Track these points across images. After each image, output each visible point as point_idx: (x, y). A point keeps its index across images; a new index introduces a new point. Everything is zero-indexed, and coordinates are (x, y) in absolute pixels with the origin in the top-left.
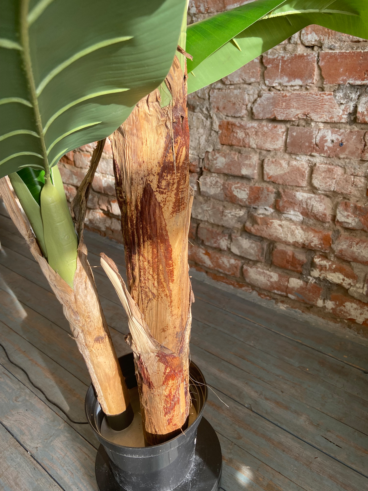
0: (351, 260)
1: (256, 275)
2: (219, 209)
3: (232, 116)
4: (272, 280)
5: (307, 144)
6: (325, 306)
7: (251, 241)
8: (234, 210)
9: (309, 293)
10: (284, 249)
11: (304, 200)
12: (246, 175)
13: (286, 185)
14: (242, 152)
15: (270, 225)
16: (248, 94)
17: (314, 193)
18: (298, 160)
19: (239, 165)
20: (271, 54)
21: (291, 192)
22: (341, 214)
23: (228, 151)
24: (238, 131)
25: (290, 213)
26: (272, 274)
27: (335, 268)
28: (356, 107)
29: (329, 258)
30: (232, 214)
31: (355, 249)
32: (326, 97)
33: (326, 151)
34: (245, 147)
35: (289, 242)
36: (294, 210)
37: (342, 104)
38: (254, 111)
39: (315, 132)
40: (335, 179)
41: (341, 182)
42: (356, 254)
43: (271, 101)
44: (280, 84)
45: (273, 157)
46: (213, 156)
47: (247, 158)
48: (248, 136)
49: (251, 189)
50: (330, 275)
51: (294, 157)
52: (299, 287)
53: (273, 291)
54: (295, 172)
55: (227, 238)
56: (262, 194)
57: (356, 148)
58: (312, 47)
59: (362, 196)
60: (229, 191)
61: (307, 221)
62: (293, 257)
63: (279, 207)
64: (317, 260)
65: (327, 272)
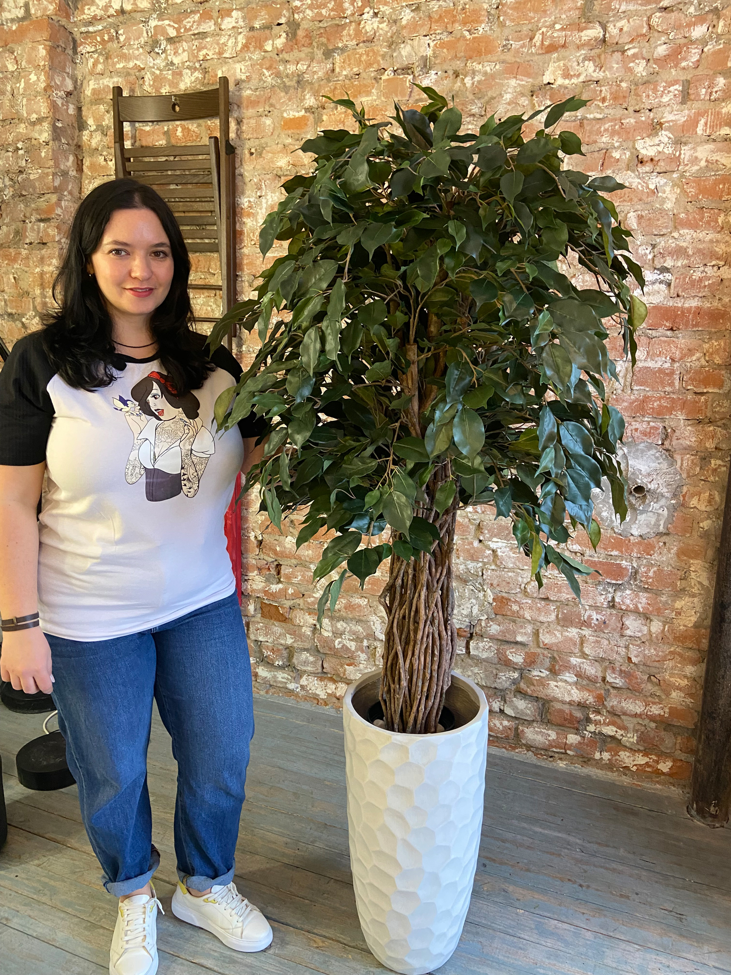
0: (622, 714)
1: (533, 735)
2: (492, 672)
3: (506, 592)
4: (550, 738)
5: (577, 620)
6: (602, 758)
7: (527, 702)
8: (508, 673)
9: (587, 747)
10: (562, 708)
11: (577, 665)
12: (521, 642)
13: (560, 651)
14: (516, 622)
15: (547, 686)
16: (522, 578)
17: (585, 658)
18: (570, 632)
19: (514, 633)
21: (565, 657)
22: (610, 675)
23: (502, 621)
24: (513, 605)
25: (565, 675)
26: (550, 732)
27: (609, 722)
28: (613, 598)
29: (602, 713)
30: (507, 676)
31: (623, 704)
32: (590, 589)
33: (593, 627)
34: (519, 618)
35: (566, 701)
36: (569, 673)
37: (602, 594)
38: (529, 591)
39: (583, 612)
40: (602, 648)
41: (607, 651)
42: (626, 708)
44: (550, 574)
45: (547, 628)
46: (486, 624)
47: (521, 627)
48: (522, 610)
49: (527, 654)
50: (604, 729)
51: (565, 629)
52: (577, 742)
53: (552, 750)
54: (569, 641)
55: (500, 699)
56: (537, 658)
57: (616, 626)
58: (576, 553)
59: (624, 662)
60: (503, 655)
61: (580, 682)
62: (571, 713)
63: (555, 670)
64: (591, 716)
65: (602, 726)
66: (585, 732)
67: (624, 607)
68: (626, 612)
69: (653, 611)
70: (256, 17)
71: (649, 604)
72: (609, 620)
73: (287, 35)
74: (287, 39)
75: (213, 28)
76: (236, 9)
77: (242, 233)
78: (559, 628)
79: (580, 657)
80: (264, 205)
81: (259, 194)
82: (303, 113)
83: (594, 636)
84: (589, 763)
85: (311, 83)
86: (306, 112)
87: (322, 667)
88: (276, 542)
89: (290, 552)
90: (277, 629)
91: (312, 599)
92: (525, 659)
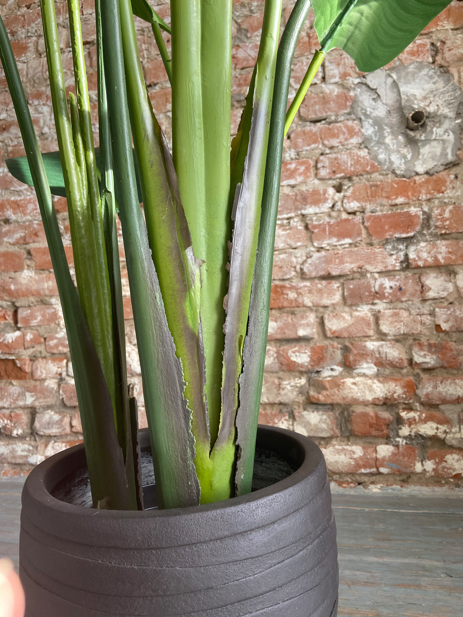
0: (440, 403)
1: (335, 455)
2: (274, 383)
3: (280, 280)
4: (355, 456)
5: (367, 293)
6: (425, 470)
7: (321, 413)
8: (292, 380)
9: (404, 458)
10: (364, 410)
11: (375, 349)
12: (304, 336)
13: (353, 337)
14: (296, 313)
15: (343, 386)
16: (296, 257)
17: (383, 340)
18: (360, 311)
19: (295, 327)
20: (316, 221)
21: (360, 343)
22: (418, 354)
23: (278, 315)
24: (289, 292)
25: (362, 366)
26: (354, 448)
27: (425, 418)
28: (406, 255)
29: (414, 408)
30: (292, 384)
31: (440, 389)
32: (377, 250)
33: (388, 297)
34: (298, 307)
35: (368, 401)
36: (368, 362)
37: (392, 255)
38: (305, 270)
39: (372, 282)
40: (402, 321)
41: (409, 323)
42: (444, 394)
43: (323, 259)
44: (329, 244)
45: (332, 312)
47: (302, 317)
48: (300, 296)
49: (313, 350)
50: (421, 428)
51: (354, 308)
52: (390, 454)
53: (359, 471)
54: (360, 322)
55: (287, 417)
56: (326, 352)
57: (415, 290)
58: (354, 213)
59: (432, 333)
60: (285, 358)
61: (382, 372)
62: (376, 416)
63: (350, 362)
64: (403, 414)
65: (418, 425)
66: (398, 439)
67: (421, 264)
68: (424, 270)
69: (456, 259)
71: (450, 253)
72: (405, 285)
78: (347, 309)
79: (377, 340)
83: (390, 309)
84: (410, 480)
87: (72, 426)
88: (11, 280)
89: (27, 289)
90: (15, 387)
91: (55, 341)
92: (311, 357)
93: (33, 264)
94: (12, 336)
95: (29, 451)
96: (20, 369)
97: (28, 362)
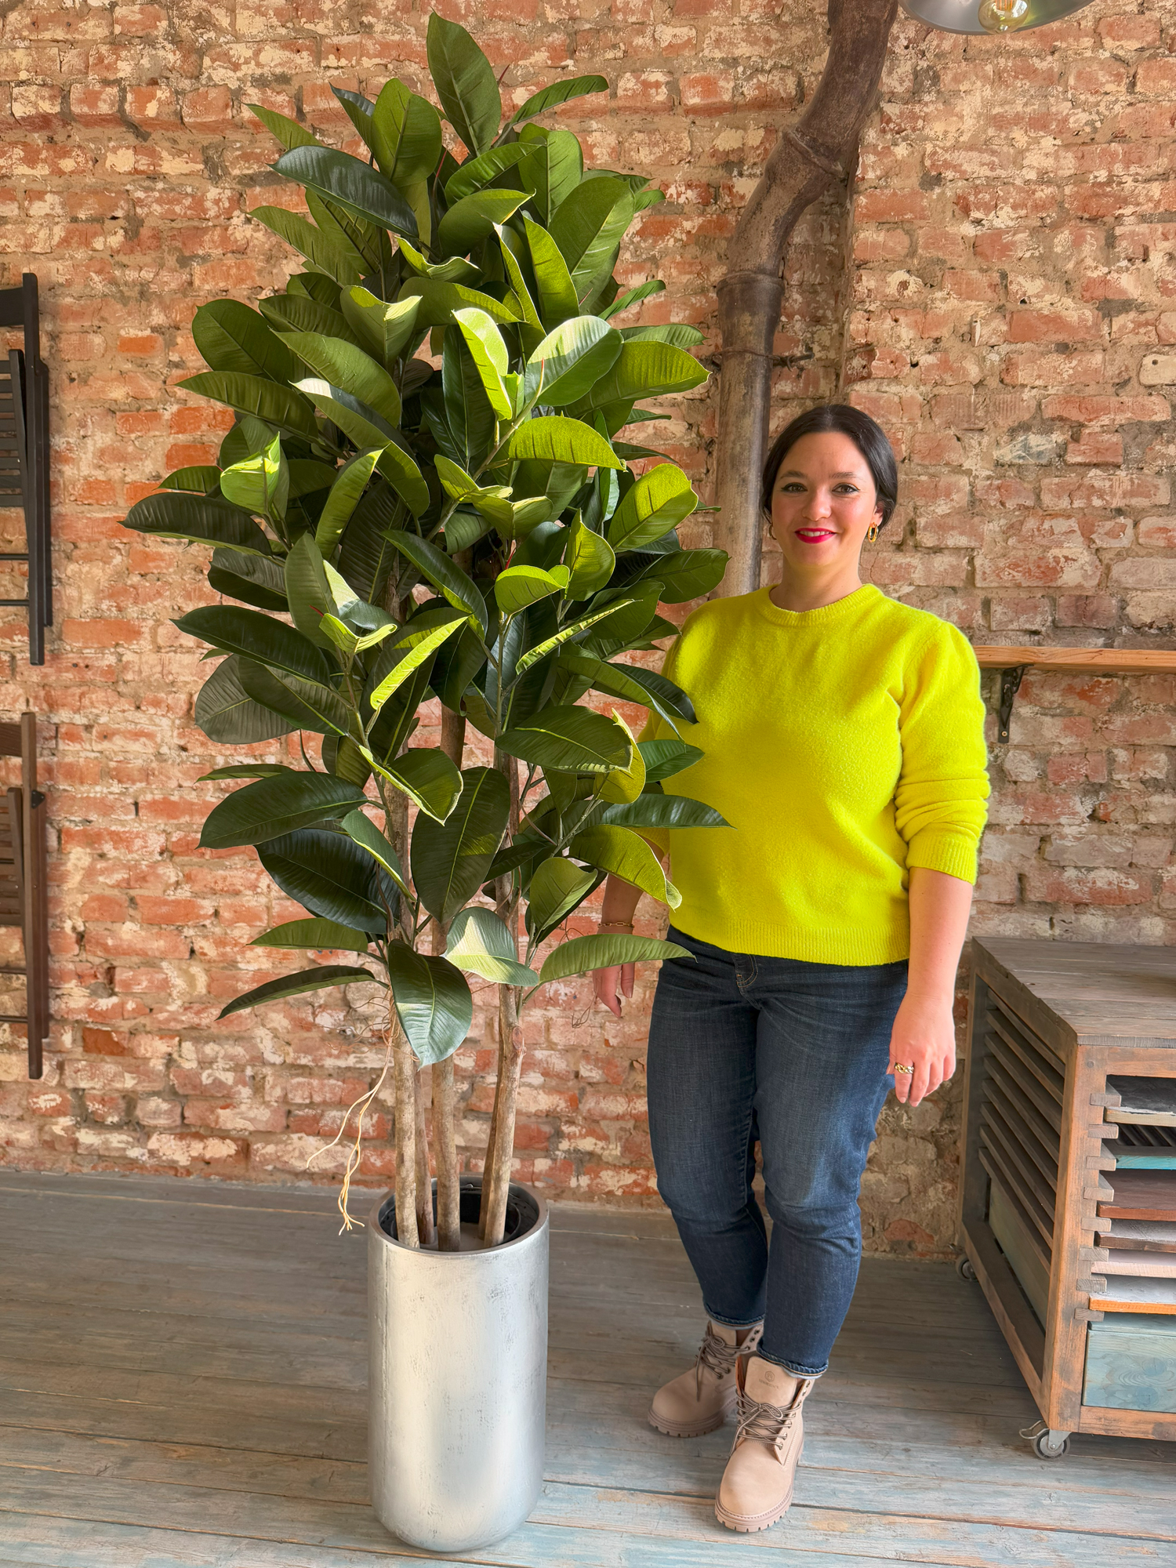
66: (557, 1153)
70: (80, 205)
72: (580, 993)
73: (126, 232)
74: (125, 237)
75: (16, 212)
76: (51, 192)
77: (57, 484)
79: (547, 1049)
80: (91, 448)
81: (82, 433)
82: (148, 332)
83: (562, 1017)
84: (564, 1195)
85: (160, 296)
86: (152, 332)
87: (183, 1117)
88: (107, 933)
89: (129, 946)
90: (110, 1067)
91: (165, 1015)
92: (476, 1062)
93: (138, 916)
94: (105, 1003)
95: (128, 1143)
96: (117, 1043)
97: (127, 1035)
